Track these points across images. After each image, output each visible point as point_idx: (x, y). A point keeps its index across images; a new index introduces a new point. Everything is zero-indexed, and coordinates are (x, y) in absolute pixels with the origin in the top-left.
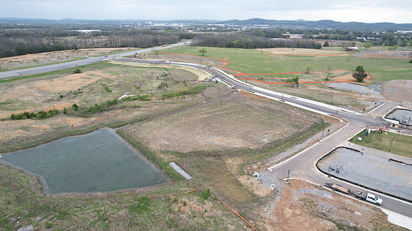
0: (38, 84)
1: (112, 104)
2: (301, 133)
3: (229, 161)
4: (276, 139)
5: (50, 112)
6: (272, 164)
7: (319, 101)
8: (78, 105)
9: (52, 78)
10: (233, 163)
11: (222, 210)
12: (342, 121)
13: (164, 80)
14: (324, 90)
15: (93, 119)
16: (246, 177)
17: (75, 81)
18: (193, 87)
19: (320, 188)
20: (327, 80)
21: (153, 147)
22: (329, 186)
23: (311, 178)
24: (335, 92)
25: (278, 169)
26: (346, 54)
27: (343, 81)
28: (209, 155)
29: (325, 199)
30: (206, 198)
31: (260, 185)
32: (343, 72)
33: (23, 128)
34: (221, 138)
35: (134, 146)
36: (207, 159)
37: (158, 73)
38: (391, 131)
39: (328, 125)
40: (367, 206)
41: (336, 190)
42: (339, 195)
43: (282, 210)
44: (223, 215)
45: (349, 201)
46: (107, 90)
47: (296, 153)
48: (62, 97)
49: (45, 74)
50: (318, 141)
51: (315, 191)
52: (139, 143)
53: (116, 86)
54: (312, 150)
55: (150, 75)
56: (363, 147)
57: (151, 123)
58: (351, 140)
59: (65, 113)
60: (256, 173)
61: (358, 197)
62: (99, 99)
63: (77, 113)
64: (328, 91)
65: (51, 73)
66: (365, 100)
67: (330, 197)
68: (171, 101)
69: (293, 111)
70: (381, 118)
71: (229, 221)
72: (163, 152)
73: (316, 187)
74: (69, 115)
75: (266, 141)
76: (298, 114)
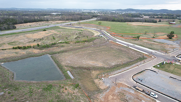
0: (28, 35)
1: (53, 45)
2: (131, 62)
3: (94, 72)
4: (118, 64)
5: (28, 47)
6: (112, 75)
7: (146, 47)
8: (40, 44)
9: (34, 33)
10: (95, 73)
11: (81, 93)
12: (153, 57)
13: (79, 35)
14: (150, 42)
15: (44, 50)
16: (98, 80)
17: (42, 34)
18: (90, 38)
19: (130, 88)
20: (154, 37)
21: (63, 64)
22: (135, 87)
23: (127, 83)
24: (155, 43)
25: (114, 77)
26: (168, 26)
27: (162, 38)
28: (85, 68)
29: (130, 93)
30: (76, 88)
31: (103, 84)
32: (163, 34)
33: (15, 53)
34: (94, 61)
35: (56, 63)
36: (84, 70)
37: (77, 32)
38: (177, 63)
39: (146, 58)
40: (150, 98)
41: (137, 89)
42: (138, 92)
43: (108, 96)
44: (81, 96)
45: (142, 95)
46: (54, 38)
47: (125, 71)
48: (35, 41)
49: (32, 31)
50: (138, 66)
51: (127, 89)
52: (58, 61)
53: (58, 37)
54: (133, 70)
55: (74, 32)
56: (159, 70)
57: (66, 53)
58: (154, 67)
59: (33, 47)
60: (103, 78)
61: (146, 94)
62: (49, 42)
63: (38, 47)
64: (152, 42)
65: (34, 31)
66: (169, 48)
67: (133, 92)
68: (78, 44)
69: (131, 51)
70: (174, 57)
71: (82, 99)
72: (66, 66)
73: (128, 87)
74: (35, 48)
75: (113, 64)
76: (133, 53)
